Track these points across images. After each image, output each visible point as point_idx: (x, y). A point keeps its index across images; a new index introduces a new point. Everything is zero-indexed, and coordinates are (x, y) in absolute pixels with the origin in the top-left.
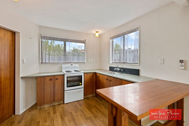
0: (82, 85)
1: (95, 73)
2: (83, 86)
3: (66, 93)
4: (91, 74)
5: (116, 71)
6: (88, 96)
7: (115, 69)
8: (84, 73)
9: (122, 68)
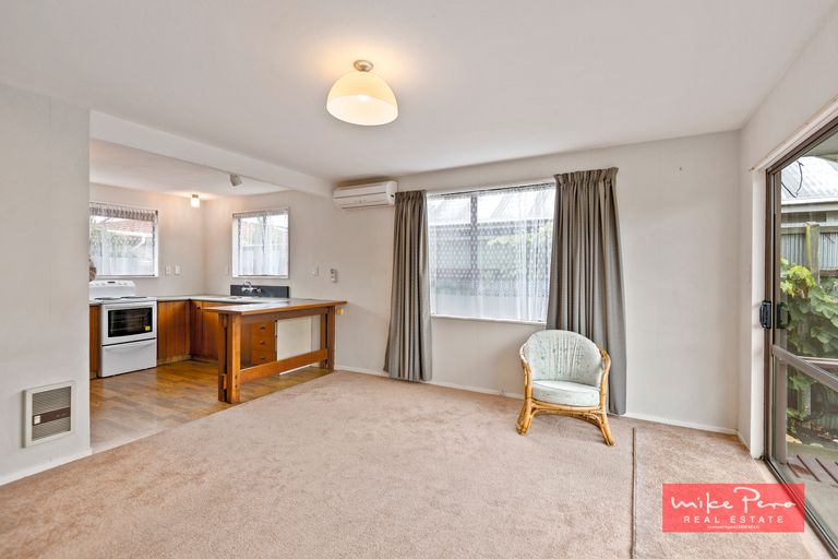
0: (151, 331)
1: (190, 300)
2: (154, 334)
3: (108, 350)
4: (177, 304)
5: (246, 294)
6: (168, 361)
7: (244, 289)
8: (158, 302)
9: (259, 287)
